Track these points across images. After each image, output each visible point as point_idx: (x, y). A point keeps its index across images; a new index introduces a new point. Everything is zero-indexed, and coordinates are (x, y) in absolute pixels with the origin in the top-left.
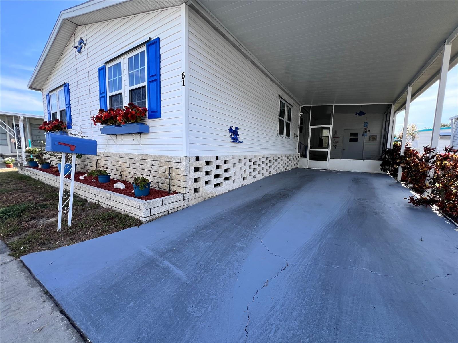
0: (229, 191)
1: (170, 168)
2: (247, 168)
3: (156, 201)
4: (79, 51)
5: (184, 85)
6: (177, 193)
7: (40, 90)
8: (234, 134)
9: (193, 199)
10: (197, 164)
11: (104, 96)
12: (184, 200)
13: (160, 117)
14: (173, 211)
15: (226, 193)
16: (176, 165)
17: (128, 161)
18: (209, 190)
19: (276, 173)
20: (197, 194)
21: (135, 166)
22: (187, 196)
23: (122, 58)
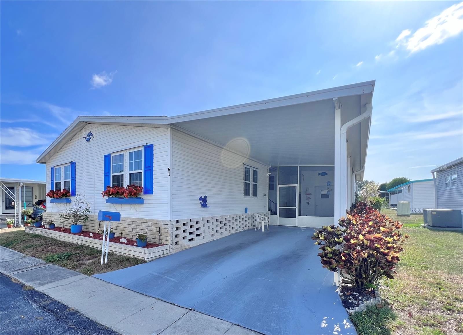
0: (200, 245)
1: (160, 228)
2: (214, 226)
3: (154, 249)
4: (88, 140)
5: (169, 176)
6: (165, 245)
7: (45, 163)
8: (204, 201)
9: (175, 249)
10: (178, 225)
11: (109, 175)
12: (169, 249)
13: (153, 194)
14: (163, 256)
15: (198, 246)
16: (163, 226)
17: (127, 223)
18: (185, 244)
19: (243, 230)
20: (177, 246)
21: (132, 227)
22: (171, 247)
23: (125, 151)
